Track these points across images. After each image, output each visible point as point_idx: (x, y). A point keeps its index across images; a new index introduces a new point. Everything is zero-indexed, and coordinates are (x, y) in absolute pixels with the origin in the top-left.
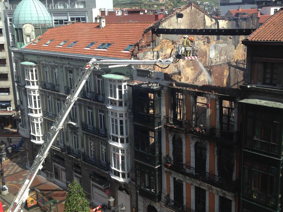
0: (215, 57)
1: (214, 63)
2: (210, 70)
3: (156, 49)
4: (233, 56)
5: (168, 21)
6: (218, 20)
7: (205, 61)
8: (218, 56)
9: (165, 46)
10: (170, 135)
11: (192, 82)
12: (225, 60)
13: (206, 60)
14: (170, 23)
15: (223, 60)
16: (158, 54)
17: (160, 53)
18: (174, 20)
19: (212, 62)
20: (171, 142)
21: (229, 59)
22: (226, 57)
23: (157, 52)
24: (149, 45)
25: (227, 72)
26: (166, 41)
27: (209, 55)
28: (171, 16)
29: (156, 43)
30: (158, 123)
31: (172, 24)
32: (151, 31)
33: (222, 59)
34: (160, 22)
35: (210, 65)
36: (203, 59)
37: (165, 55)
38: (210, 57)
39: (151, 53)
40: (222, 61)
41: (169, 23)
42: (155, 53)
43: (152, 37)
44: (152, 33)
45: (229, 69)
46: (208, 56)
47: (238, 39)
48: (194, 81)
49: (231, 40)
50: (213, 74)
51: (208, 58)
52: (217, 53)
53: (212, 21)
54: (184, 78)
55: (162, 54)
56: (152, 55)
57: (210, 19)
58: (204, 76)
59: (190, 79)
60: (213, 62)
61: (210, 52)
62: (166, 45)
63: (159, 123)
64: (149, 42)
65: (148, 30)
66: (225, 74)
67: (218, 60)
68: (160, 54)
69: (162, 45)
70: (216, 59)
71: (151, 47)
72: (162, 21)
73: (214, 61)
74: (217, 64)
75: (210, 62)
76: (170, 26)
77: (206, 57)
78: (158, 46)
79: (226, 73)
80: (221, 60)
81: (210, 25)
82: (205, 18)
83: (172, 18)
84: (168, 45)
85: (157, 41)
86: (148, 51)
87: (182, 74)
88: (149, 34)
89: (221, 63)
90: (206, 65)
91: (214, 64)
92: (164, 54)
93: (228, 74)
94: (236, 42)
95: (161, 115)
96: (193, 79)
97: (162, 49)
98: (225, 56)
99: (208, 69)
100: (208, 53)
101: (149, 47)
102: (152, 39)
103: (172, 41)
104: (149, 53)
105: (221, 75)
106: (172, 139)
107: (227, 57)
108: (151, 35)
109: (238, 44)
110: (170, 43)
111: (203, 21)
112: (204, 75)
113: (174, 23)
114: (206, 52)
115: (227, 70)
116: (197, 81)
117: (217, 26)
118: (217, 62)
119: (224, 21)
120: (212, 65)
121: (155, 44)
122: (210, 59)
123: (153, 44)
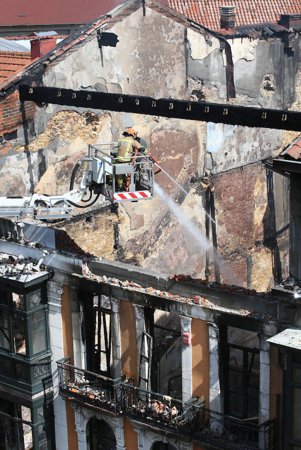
0: (224, 149)
1: (222, 166)
2: (209, 188)
3: (34, 146)
4: (278, 140)
5: (70, 58)
6: (229, 41)
7: (192, 162)
8: (234, 142)
9: (63, 133)
10: (78, 417)
11: (154, 229)
12: (256, 153)
13: (196, 159)
14: (77, 64)
15: (248, 153)
16: (44, 158)
17: (50, 155)
18: (90, 54)
19: (214, 164)
20: (82, 437)
21: (266, 148)
22: (256, 144)
23: (40, 152)
24: (13, 135)
25: (262, 188)
26: (69, 117)
27: (205, 145)
28: (81, 42)
29: (36, 126)
30: (43, 380)
31: (84, 64)
32: (16, 93)
33: (245, 151)
34: (47, 62)
35: (208, 172)
36: (186, 159)
37: (64, 160)
38: (209, 149)
39: (20, 158)
40: (245, 158)
41: (75, 61)
42: (35, 157)
43: (22, 109)
44: (22, 99)
45: (270, 177)
46: (202, 146)
47: (292, 89)
48: (161, 227)
49: (271, 92)
50: (221, 199)
51: (202, 153)
52: (229, 134)
53: (209, 43)
54: (127, 220)
55: (55, 156)
56: (25, 163)
57: (203, 37)
58: (193, 208)
59: (146, 221)
60: (218, 163)
61: (208, 135)
62: (67, 126)
63: (46, 382)
64: (13, 127)
65: (9, 90)
66: (256, 194)
67: (233, 155)
68: (48, 159)
69: (55, 129)
70: (226, 154)
71: (21, 138)
72: (52, 58)
73: (221, 159)
74: (231, 168)
75: (209, 163)
76: (78, 70)
77: (197, 151)
78: (42, 135)
79: (260, 190)
80: (243, 155)
81: (204, 55)
82: (189, 37)
83: (84, 48)
84: (75, 127)
85: (37, 120)
86: (11, 153)
87: (120, 208)
88: (12, 101)
89: (243, 163)
90: (197, 174)
91: (220, 169)
92: (63, 156)
93: (266, 192)
94: (286, 97)
95: (49, 357)
96: (157, 221)
97: (53, 143)
98: (255, 140)
99: (205, 186)
100: (200, 137)
101: (12, 142)
102: (24, 115)
103: (87, 115)
104: (13, 158)
105: (244, 198)
106: (85, 430)
107: (260, 145)
108: (18, 103)
109: (293, 102)
110: (80, 121)
111: (182, 48)
112: (191, 205)
113: (91, 62)
114: (195, 136)
115: (261, 181)
116: (171, 224)
117: (224, 56)
118: (229, 163)
119: (246, 40)
120: (214, 172)
121: (33, 130)
122: (208, 156)
123: (25, 132)
